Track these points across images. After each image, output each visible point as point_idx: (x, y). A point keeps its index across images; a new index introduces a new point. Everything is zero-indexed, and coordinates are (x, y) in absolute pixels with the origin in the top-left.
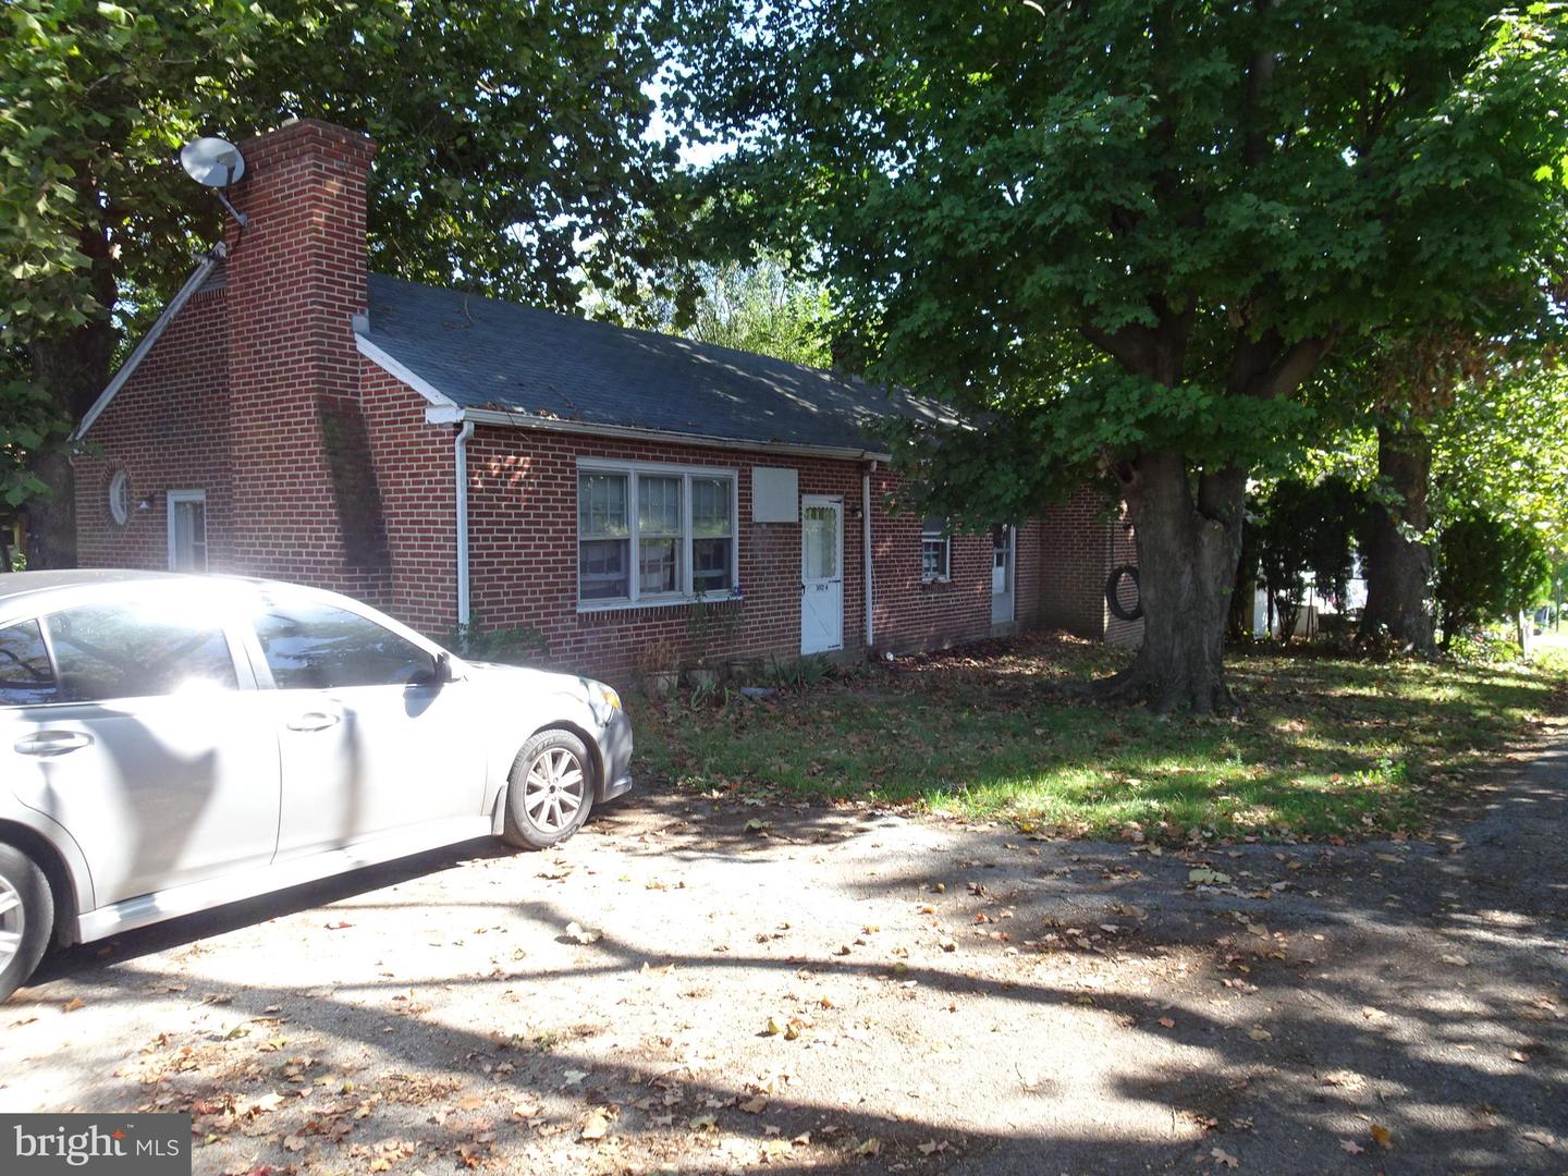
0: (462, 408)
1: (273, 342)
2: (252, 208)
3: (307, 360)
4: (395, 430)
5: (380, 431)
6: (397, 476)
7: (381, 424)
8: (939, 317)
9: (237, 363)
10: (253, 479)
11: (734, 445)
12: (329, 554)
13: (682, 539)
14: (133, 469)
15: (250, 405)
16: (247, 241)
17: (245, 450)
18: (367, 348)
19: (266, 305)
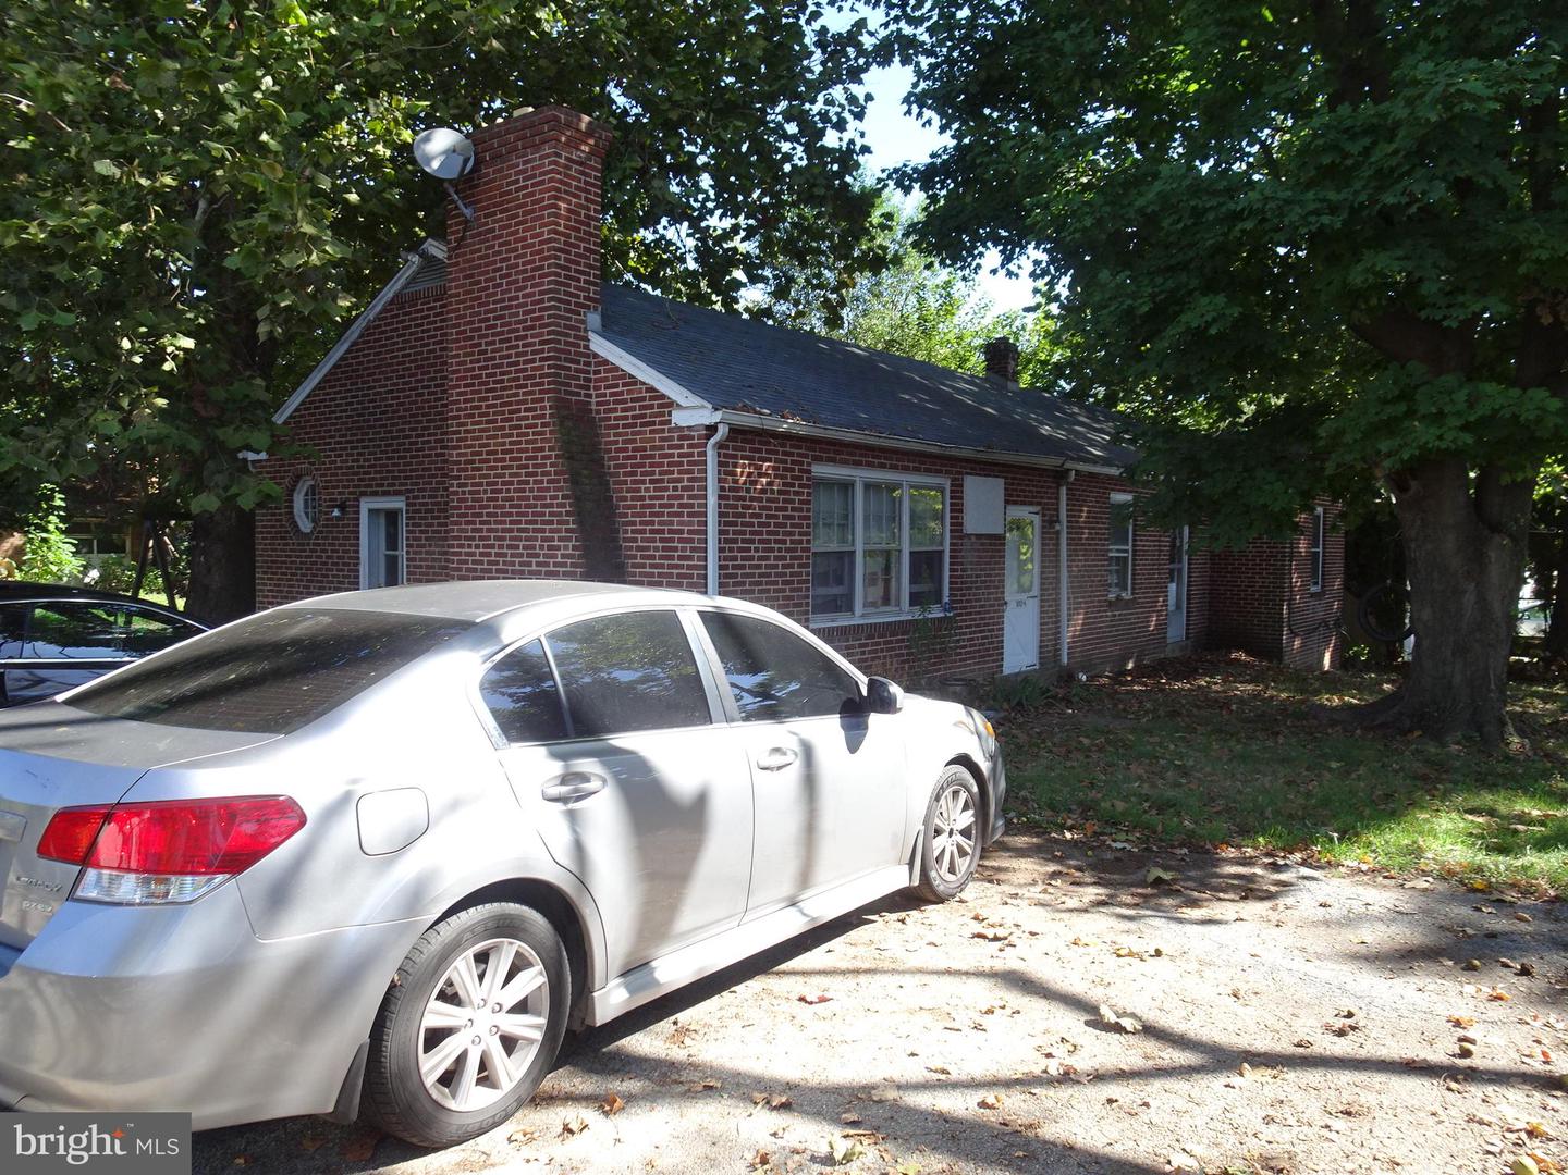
0: (716, 410)
1: (501, 341)
2: (480, 201)
3: (542, 360)
4: (634, 433)
5: (615, 435)
6: (634, 482)
7: (617, 426)
8: (1227, 312)
9: (458, 364)
10: (473, 485)
11: (954, 452)
12: (565, 565)
13: (900, 551)
14: (322, 475)
15: (473, 408)
16: (473, 237)
17: (465, 454)
18: (601, 347)
19: (494, 302)
